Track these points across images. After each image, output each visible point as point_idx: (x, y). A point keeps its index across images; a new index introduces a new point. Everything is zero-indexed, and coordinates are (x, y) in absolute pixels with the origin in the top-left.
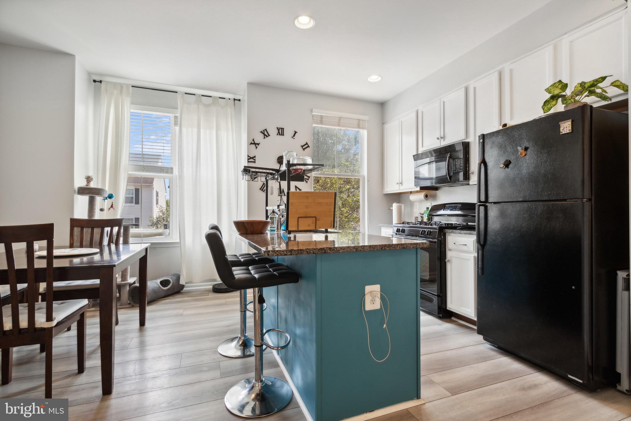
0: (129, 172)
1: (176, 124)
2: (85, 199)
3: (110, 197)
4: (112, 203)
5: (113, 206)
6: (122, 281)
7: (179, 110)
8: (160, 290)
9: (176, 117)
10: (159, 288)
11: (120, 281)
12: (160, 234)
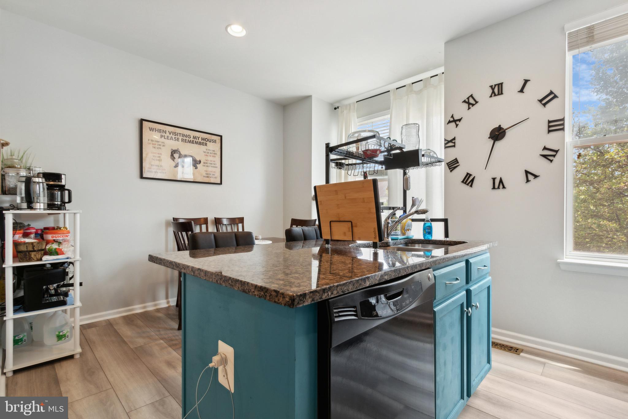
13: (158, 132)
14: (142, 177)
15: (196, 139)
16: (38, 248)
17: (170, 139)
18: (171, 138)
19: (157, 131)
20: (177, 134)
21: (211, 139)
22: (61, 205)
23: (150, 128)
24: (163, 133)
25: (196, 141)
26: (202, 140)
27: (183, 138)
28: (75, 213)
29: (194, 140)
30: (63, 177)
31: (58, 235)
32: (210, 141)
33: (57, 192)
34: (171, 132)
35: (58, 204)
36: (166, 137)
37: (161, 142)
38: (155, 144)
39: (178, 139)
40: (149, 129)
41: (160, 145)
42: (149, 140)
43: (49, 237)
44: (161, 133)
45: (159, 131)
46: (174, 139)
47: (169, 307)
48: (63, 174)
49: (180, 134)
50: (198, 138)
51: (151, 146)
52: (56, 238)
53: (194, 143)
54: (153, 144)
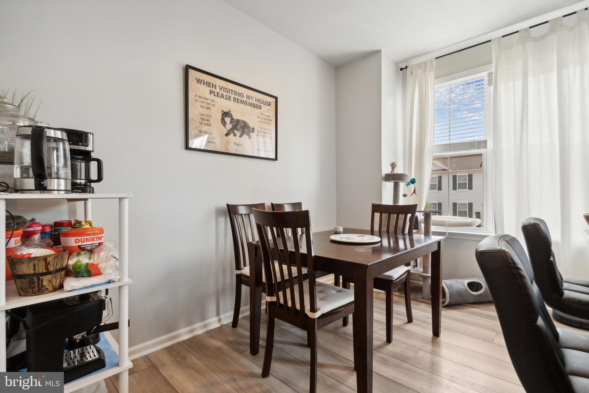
0: (434, 155)
1: (490, 84)
2: (389, 186)
3: (413, 181)
4: (415, 188)
5: (416, 191)
6: (423, 272)
7: (494, 64)
8: (466, 293)
9: (490, 74)
10: (465, 291)
11: (422, 272)
12: (469, 225)
13: (207, 86)
14: (187, 147)
15: (250, 100)
16: (56, 267)
17: (220, 96)
18: (222, 96)
19: (205, 85)
20: (228, 90)
21: (265, 101)
22: (85, 185)
23: (198, 79)
24: (212, 88)
25: (249, 102)
26: (256, 102)
27: (235, 96)
28: (121, 199)
29: (247, 100)
30: (90, 137)
31: (85, 237)
32: (264, 103)
33: (79, 162)
34: (222, 87)
35: (80, 183)
36: (216, 94)
37: (210, 100)
38: (203, 102)
39: (229, 97)
40: (196, 81)
41: (209, 104)
42: (196, 96)
43: (72, 242)
44: (211, 87)
45: (208, 84)
46: (225, 97)
47: (222, 327)
48: (90, 133)
49: (232, 91)
50: (252, 98)
51: (199, 104)
52: (82, 242)
53: (248, 104)
54: (201, 102)
